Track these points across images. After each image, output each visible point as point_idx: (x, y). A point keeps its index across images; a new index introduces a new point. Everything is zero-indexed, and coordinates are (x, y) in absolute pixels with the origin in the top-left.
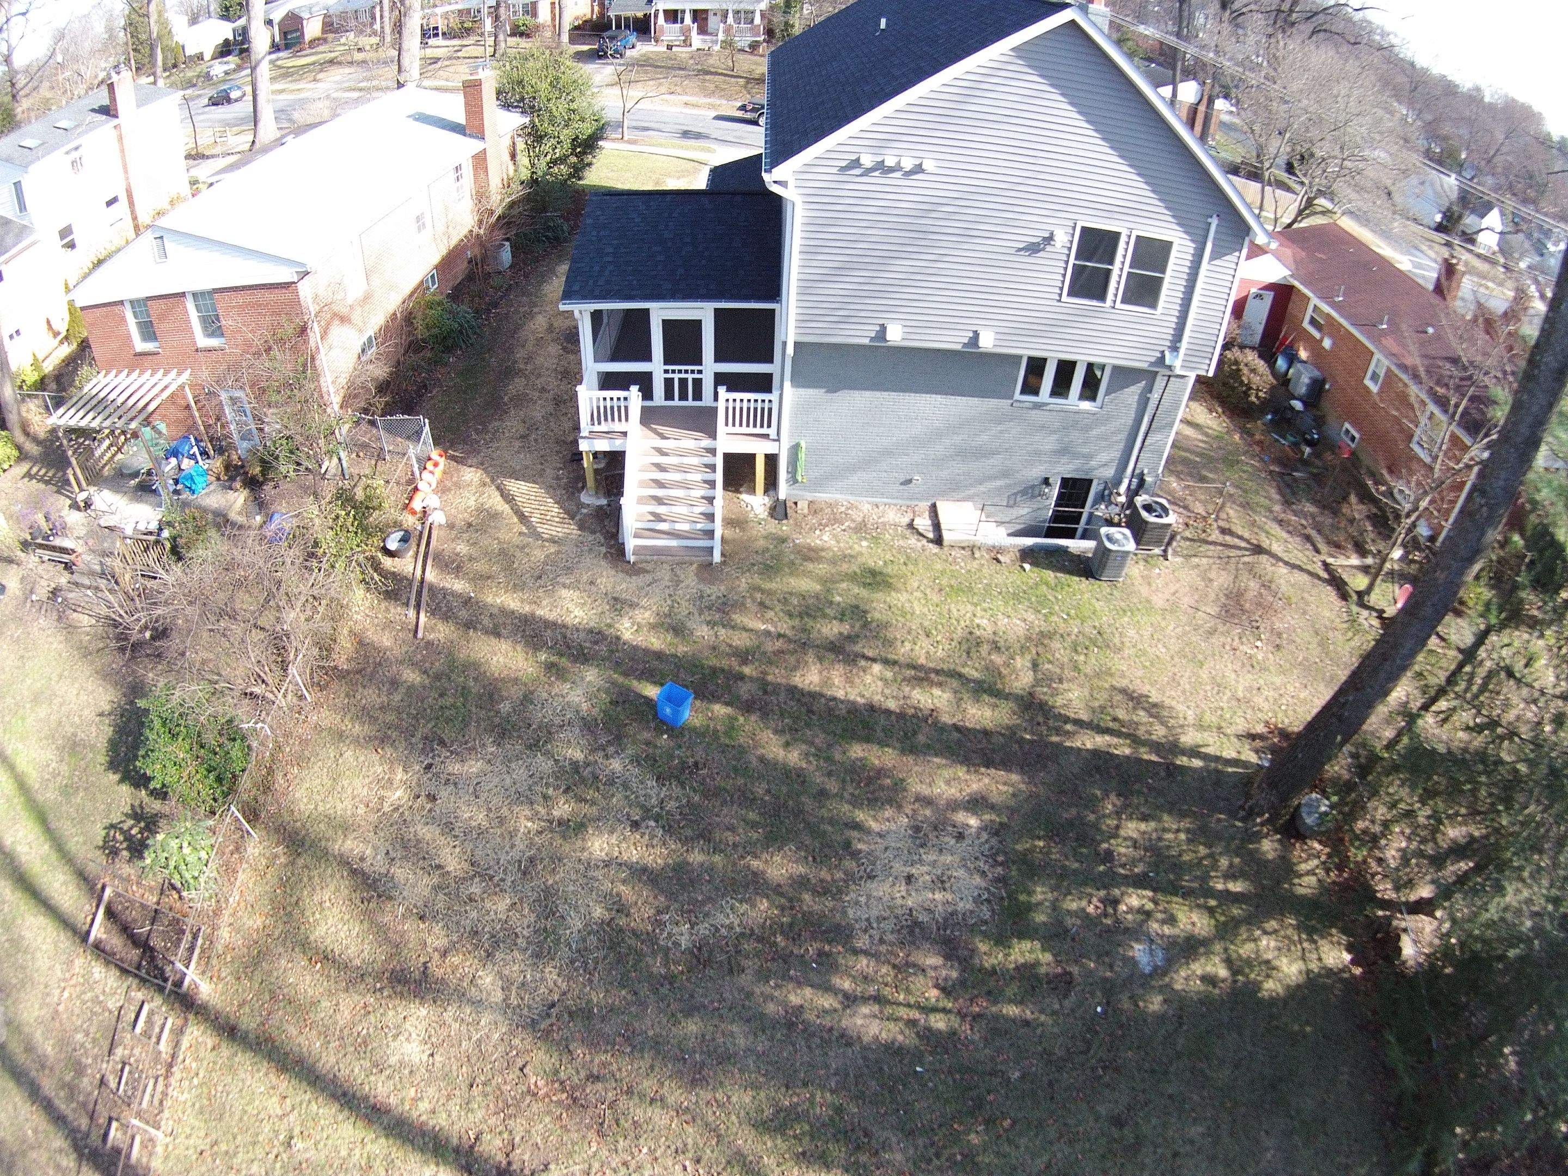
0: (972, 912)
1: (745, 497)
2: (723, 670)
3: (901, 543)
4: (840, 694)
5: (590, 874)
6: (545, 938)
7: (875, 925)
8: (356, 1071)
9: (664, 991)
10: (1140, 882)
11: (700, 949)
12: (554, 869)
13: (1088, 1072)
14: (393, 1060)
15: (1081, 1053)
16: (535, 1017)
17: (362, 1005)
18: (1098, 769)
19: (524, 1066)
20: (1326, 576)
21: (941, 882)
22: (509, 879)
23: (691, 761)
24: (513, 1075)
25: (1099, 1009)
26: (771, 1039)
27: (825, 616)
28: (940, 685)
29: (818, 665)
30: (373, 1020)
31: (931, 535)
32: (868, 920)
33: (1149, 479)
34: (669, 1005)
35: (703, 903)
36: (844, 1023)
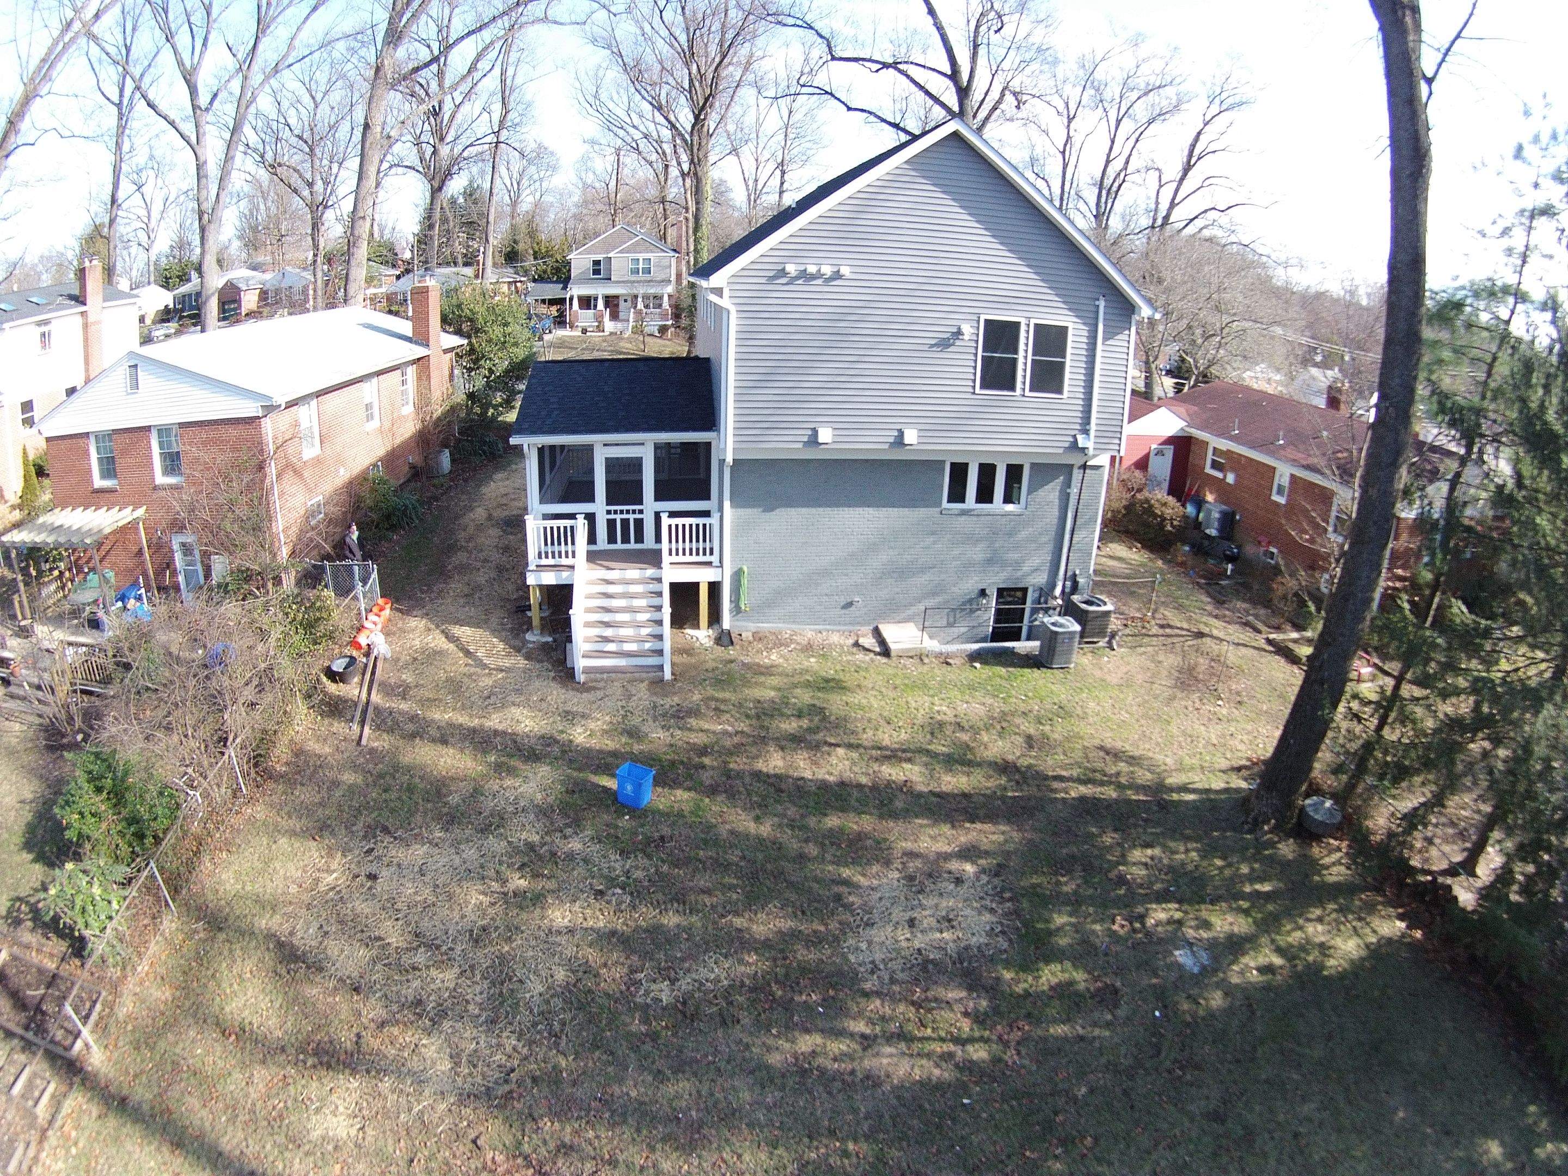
0: (987, 945)
1: (689, 631)
2: (682, 762)
3: (850, 658)
4: (808, 775)
5: (550, 939)
6: (501, 1004)
7: (882, 967)
8: (268, 1147)
9: (648, 1047)
10: (1162, 897)
11: (684, 1003)
12: (510, 938)
13: (1165, 1074)
14: (315, 1135)
15: (1151, 1057)
16: (491, 1085)
17: (280, 1077)
18: (1088, 812)
19: (477, 1137)
20: (1271, 649)
21: (948, 921)
22: (459, 949)
23: (656, 835)
24: (463, 1148)
25: (1157, 1013)
26: (782, 1088)
27: (782, 715)
28: (909, 760)
29: (780, 753)
30: (292, 1092)
31: (878, 649)
32: (873, 962)
33: (1081, 580)
34: (653, 1063)
35: (683, 960)
36: (866, 1063)
